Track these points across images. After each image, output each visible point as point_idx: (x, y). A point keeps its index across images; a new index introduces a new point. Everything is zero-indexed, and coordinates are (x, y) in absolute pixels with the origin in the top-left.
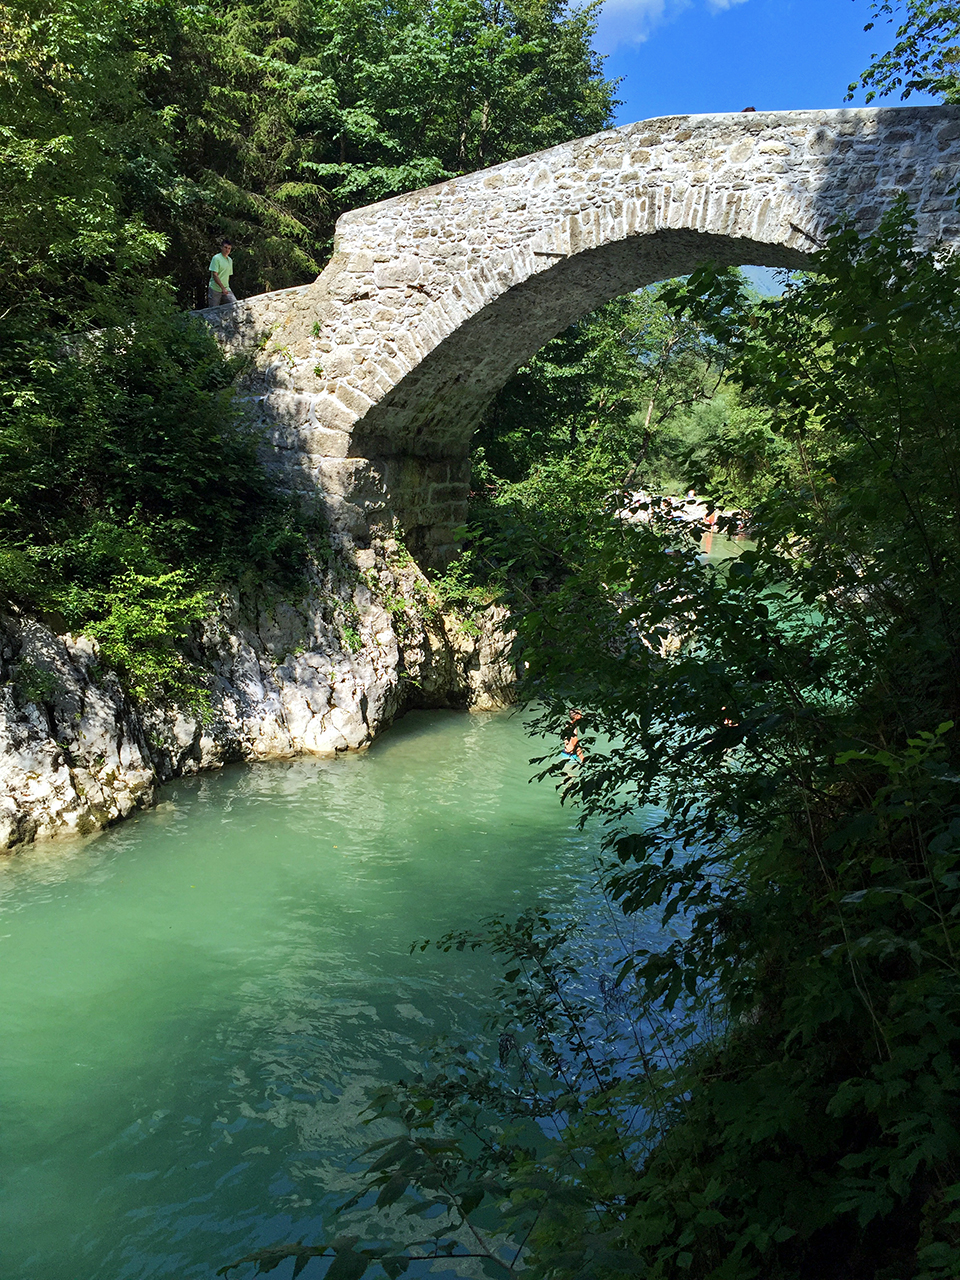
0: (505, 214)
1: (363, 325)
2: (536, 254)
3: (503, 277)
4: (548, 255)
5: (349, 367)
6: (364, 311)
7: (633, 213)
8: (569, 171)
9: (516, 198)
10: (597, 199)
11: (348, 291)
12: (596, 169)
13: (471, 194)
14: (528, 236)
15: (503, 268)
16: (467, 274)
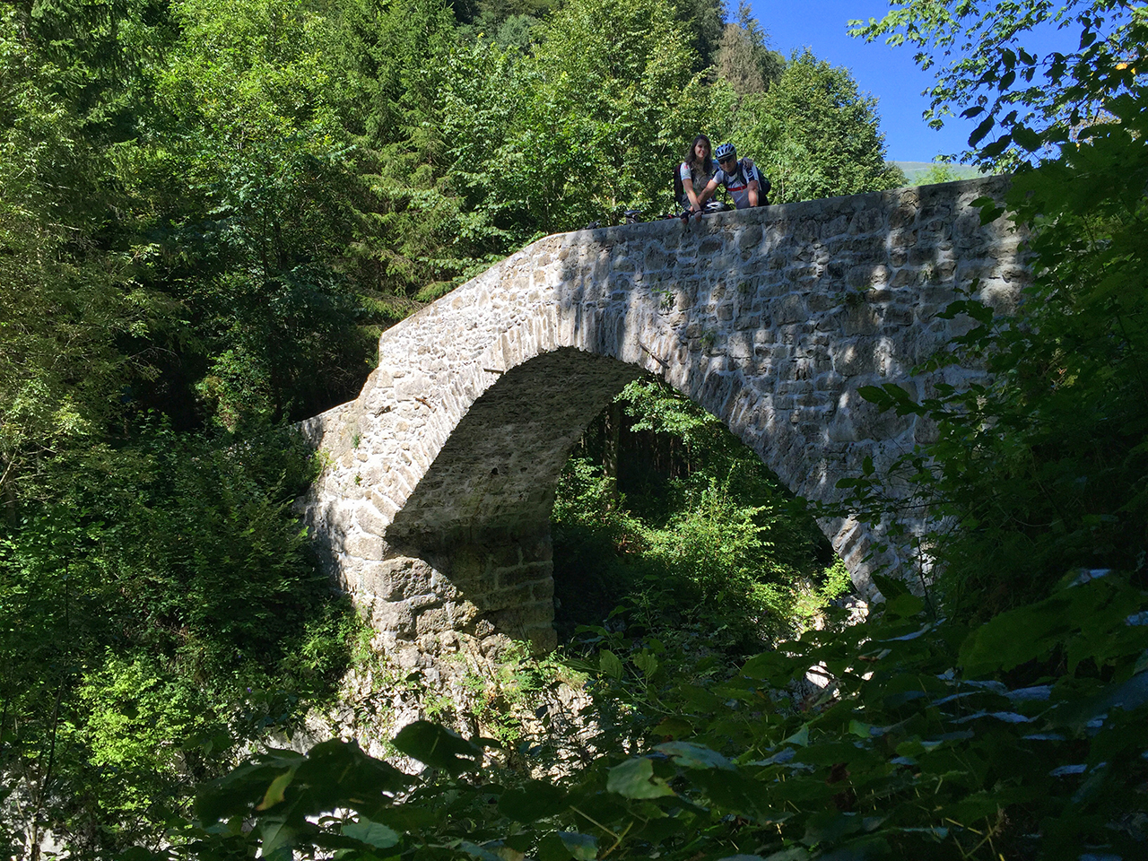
0: (465, 332)
1: (388, 436)
2: (485, 370)
3: (468, 391)
4: (493, 372)
5: (379, 476)
6: (388, 423)
7: (539, 331)
8: (498, 291)
9: (470, 317)
10: (517, 317)
11: (376, 406)
12: (514, 289)
13: (446, 314)
14: (480, 353)
15: (468, 384)
16: (448, 387)
